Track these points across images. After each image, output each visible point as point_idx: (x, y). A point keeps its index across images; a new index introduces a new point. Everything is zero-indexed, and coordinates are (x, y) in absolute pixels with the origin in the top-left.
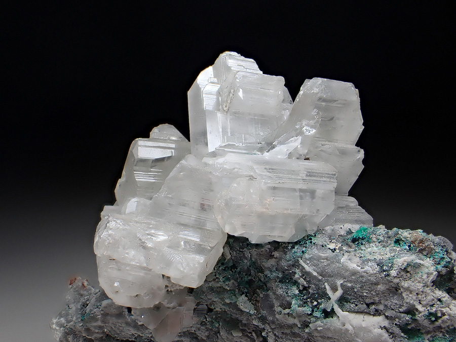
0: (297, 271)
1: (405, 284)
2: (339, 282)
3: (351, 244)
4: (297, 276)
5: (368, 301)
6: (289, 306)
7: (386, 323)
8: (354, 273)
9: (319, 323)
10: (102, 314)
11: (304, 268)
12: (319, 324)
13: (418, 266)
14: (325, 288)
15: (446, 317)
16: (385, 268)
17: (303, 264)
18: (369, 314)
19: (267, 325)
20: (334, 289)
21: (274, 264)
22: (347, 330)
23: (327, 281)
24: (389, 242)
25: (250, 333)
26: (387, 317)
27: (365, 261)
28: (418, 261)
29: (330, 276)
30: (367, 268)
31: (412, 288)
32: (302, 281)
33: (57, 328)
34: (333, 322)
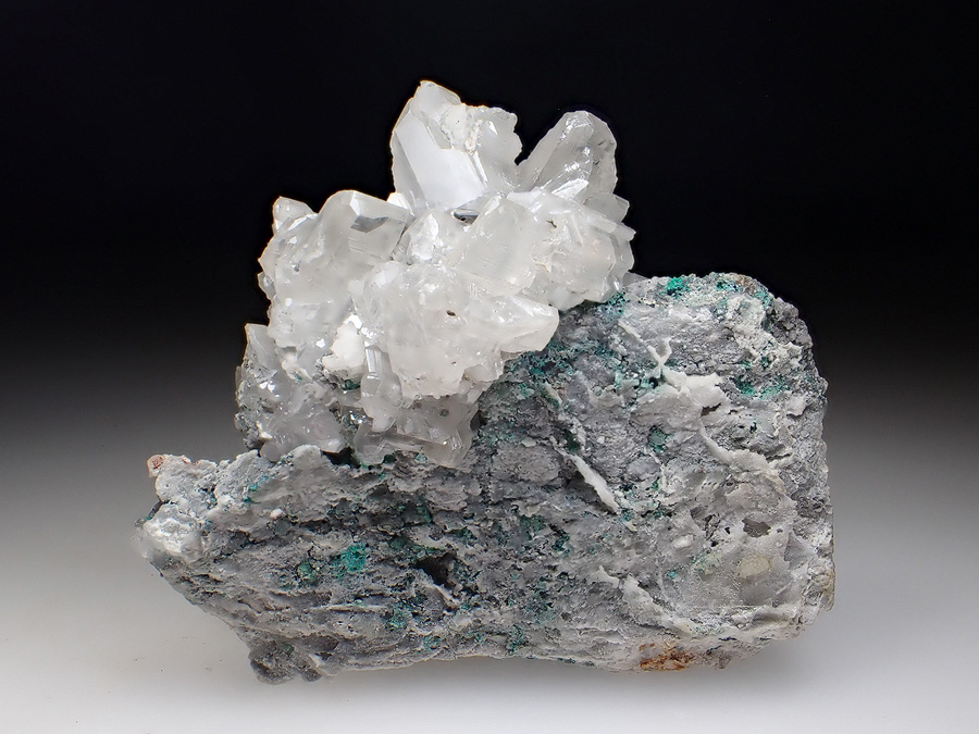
0: (615, 336)
1: (739, 327)
2: (667, 340)
3: (668, 297)
4: (616, 342)
5: (698, 358)
6: (612, 380)
7: (720, 380)
8: (685, 325)
9: (649, 394)
10: (291, 472)
11: (624, 330)
12: (651, 395)
13: (749, 305)
14: (648, 352)
15: (777, 360)
16: (720, 312)
17: (624, 326)
18: (699, 374)
19: (574, 419)
20: (661, 351)
21: (583, 332)
22: (684, 395)
23: (650, 343)
24: (710, 288)
25: (546, 439)
26: (719, 373)
27: (695, 309)
28: (748, 301)
29: (654, 336)
30: (699, 316)
31: (746, 331)
32: (621, 349)
33: (168, 534)
34: (664, 390)
